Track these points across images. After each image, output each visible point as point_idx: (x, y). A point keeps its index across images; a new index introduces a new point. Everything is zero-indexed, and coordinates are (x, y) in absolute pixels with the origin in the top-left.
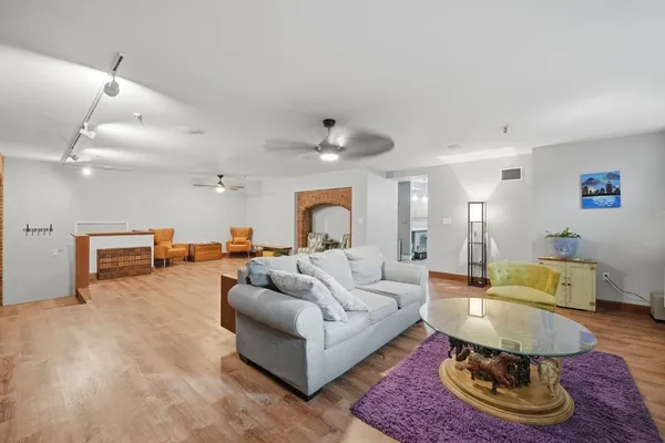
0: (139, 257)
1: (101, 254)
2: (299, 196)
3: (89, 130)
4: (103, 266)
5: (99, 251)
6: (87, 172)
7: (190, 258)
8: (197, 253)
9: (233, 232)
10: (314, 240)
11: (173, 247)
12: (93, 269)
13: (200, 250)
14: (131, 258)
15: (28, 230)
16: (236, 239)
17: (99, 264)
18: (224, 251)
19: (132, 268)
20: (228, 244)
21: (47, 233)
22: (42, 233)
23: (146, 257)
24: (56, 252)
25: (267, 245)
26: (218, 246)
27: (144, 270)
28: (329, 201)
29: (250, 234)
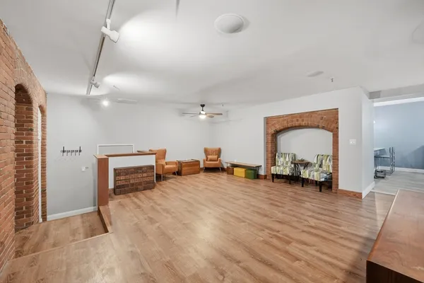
0: (145, 175)
1: (118, 172)
2: (268, 121)
3: (111, 30)
4: (120, 183)
5: (115, 170)
6: (105, 103)
7: (179, 173)
8: (184, 169)
9: (206, 151)
10: (282, 159)
11: (166, 164)
12: (111, 185)
13: (185, 166)
14: (140, 175)
15: (64, 151)
16: (210, 157)
17: (115, 181)
18: (202, 166)
19: (140, 184)
20: (204, 161)
21: (77, 153)
22: (74, 153)
23: (150, 174)
24: (84, 169)
25: (236, 162)
26: (197, 163)
27: (149, 186)
28: (303, 123)
29: (219, 152)
